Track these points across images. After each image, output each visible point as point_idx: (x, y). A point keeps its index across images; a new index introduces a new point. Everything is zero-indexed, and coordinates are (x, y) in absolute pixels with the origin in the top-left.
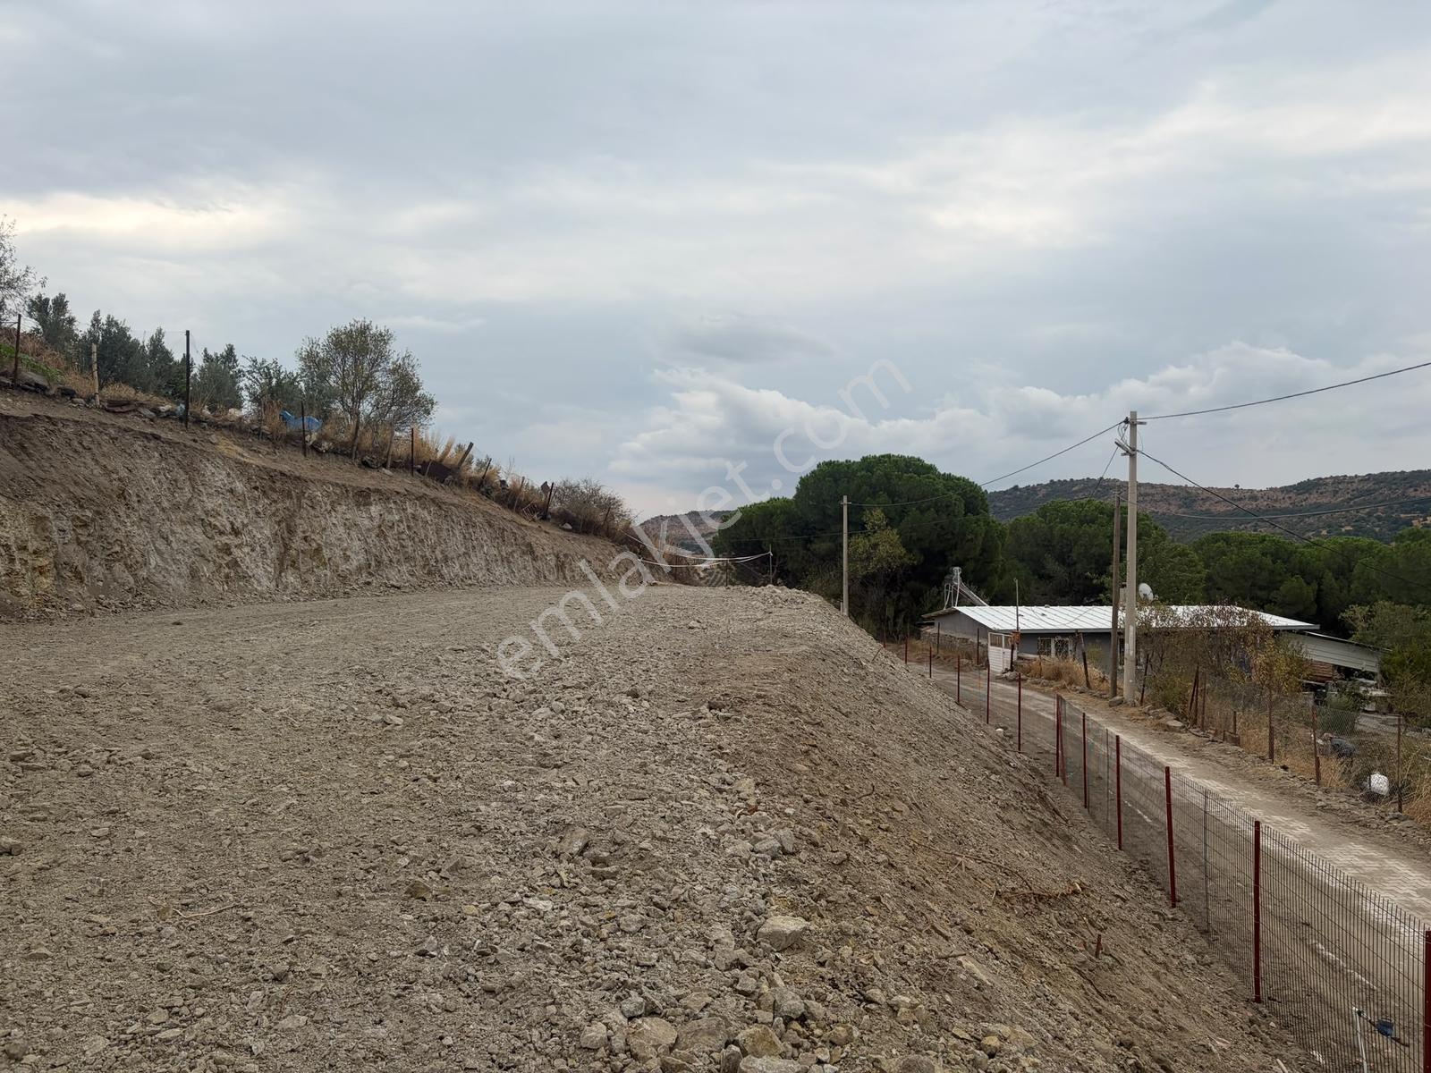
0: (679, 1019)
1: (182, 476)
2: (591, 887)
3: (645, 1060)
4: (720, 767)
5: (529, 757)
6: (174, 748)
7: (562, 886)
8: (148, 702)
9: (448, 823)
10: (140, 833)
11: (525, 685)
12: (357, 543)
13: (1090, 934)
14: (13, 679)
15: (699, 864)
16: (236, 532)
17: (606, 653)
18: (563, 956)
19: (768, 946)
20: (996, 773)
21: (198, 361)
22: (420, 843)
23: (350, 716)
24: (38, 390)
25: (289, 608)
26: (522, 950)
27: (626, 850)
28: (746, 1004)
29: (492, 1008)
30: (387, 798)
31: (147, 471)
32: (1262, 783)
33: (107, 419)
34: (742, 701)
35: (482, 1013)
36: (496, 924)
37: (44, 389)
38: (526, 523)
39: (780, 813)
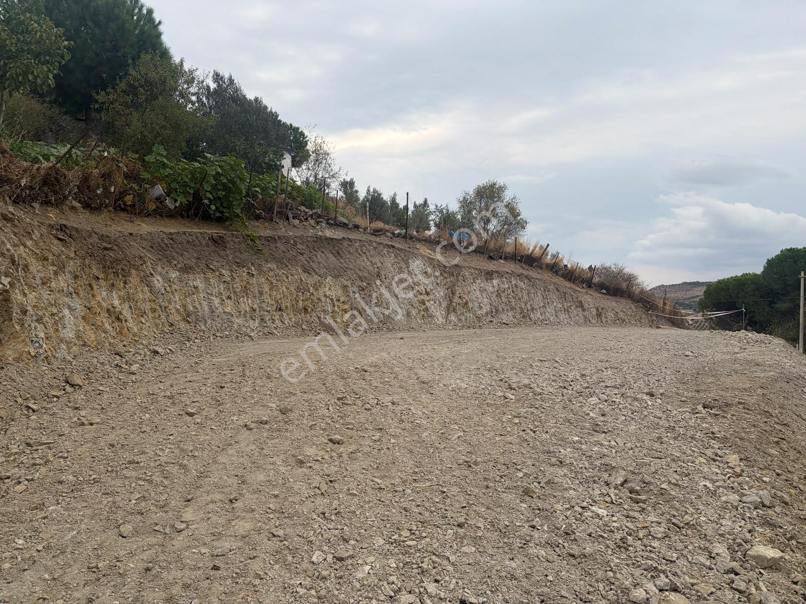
0: (692, 597)
1: (404, 266)
2: (630, 506)
4: (713, 445)
5: (587, 425)
6: (405, 400)
7: (612, 503)
8: (392, 376)
9: (543, 457)
10: (393, 441)
11: (583, 383)
12: (486, 300)
14: (336, 361)
15: (702, 504)
16: (427, 294)
17: (631, 368)
18: (615, 544)
19: (754, 563)
21: (411, 208)
22: (528, 466)
23: (487, 392)
24: (344, 226)
25: (452, 333)
26: (590, 536)
27: (652, 487)
28: (739, 598)
29: (574, 565)
30: (509, 439)
31: (389, 262)
33: (373, 238)
34: (727, 405)
35: (568, 566)
36: (573, 518)
37: (347, 225)
38: (579, 289)
39: (759, 480)
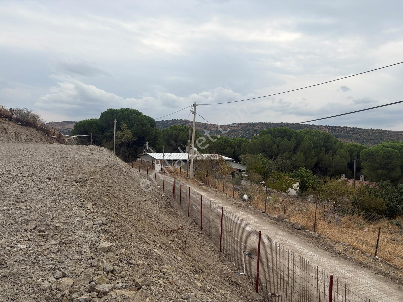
0: (74, 277)
2: (39, 239)
3: (64, 291)
4: (81, 200)
5: (12, 199)
7: (29, 240)
11: (8, 176)
13: (184, 239)
15: (77, 229)
17: (37, 165)
18: (31, 262)
19: (101, 251)
20: (159, 198)
26: (16, 262)
27: (51, 227)
28: (95, 269)
29: (6, 281)
32: (221, 198)
34: (86, 180)
35: (2, 283)
36: (5, 254)
38: (4, 121)
39: (101, 213)
